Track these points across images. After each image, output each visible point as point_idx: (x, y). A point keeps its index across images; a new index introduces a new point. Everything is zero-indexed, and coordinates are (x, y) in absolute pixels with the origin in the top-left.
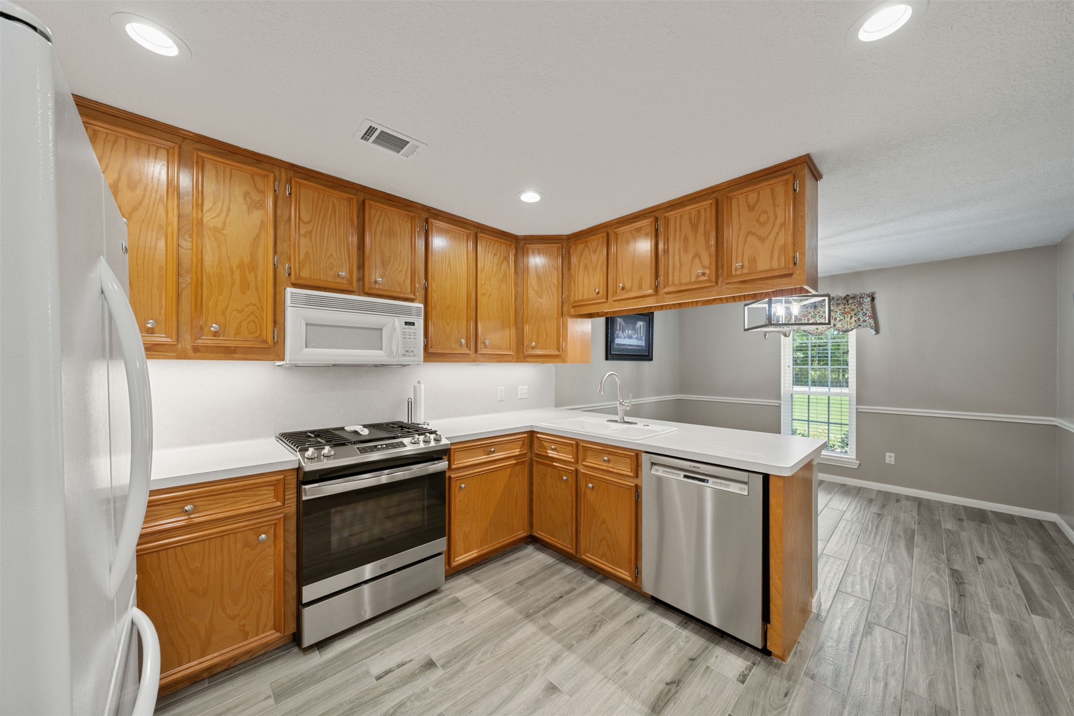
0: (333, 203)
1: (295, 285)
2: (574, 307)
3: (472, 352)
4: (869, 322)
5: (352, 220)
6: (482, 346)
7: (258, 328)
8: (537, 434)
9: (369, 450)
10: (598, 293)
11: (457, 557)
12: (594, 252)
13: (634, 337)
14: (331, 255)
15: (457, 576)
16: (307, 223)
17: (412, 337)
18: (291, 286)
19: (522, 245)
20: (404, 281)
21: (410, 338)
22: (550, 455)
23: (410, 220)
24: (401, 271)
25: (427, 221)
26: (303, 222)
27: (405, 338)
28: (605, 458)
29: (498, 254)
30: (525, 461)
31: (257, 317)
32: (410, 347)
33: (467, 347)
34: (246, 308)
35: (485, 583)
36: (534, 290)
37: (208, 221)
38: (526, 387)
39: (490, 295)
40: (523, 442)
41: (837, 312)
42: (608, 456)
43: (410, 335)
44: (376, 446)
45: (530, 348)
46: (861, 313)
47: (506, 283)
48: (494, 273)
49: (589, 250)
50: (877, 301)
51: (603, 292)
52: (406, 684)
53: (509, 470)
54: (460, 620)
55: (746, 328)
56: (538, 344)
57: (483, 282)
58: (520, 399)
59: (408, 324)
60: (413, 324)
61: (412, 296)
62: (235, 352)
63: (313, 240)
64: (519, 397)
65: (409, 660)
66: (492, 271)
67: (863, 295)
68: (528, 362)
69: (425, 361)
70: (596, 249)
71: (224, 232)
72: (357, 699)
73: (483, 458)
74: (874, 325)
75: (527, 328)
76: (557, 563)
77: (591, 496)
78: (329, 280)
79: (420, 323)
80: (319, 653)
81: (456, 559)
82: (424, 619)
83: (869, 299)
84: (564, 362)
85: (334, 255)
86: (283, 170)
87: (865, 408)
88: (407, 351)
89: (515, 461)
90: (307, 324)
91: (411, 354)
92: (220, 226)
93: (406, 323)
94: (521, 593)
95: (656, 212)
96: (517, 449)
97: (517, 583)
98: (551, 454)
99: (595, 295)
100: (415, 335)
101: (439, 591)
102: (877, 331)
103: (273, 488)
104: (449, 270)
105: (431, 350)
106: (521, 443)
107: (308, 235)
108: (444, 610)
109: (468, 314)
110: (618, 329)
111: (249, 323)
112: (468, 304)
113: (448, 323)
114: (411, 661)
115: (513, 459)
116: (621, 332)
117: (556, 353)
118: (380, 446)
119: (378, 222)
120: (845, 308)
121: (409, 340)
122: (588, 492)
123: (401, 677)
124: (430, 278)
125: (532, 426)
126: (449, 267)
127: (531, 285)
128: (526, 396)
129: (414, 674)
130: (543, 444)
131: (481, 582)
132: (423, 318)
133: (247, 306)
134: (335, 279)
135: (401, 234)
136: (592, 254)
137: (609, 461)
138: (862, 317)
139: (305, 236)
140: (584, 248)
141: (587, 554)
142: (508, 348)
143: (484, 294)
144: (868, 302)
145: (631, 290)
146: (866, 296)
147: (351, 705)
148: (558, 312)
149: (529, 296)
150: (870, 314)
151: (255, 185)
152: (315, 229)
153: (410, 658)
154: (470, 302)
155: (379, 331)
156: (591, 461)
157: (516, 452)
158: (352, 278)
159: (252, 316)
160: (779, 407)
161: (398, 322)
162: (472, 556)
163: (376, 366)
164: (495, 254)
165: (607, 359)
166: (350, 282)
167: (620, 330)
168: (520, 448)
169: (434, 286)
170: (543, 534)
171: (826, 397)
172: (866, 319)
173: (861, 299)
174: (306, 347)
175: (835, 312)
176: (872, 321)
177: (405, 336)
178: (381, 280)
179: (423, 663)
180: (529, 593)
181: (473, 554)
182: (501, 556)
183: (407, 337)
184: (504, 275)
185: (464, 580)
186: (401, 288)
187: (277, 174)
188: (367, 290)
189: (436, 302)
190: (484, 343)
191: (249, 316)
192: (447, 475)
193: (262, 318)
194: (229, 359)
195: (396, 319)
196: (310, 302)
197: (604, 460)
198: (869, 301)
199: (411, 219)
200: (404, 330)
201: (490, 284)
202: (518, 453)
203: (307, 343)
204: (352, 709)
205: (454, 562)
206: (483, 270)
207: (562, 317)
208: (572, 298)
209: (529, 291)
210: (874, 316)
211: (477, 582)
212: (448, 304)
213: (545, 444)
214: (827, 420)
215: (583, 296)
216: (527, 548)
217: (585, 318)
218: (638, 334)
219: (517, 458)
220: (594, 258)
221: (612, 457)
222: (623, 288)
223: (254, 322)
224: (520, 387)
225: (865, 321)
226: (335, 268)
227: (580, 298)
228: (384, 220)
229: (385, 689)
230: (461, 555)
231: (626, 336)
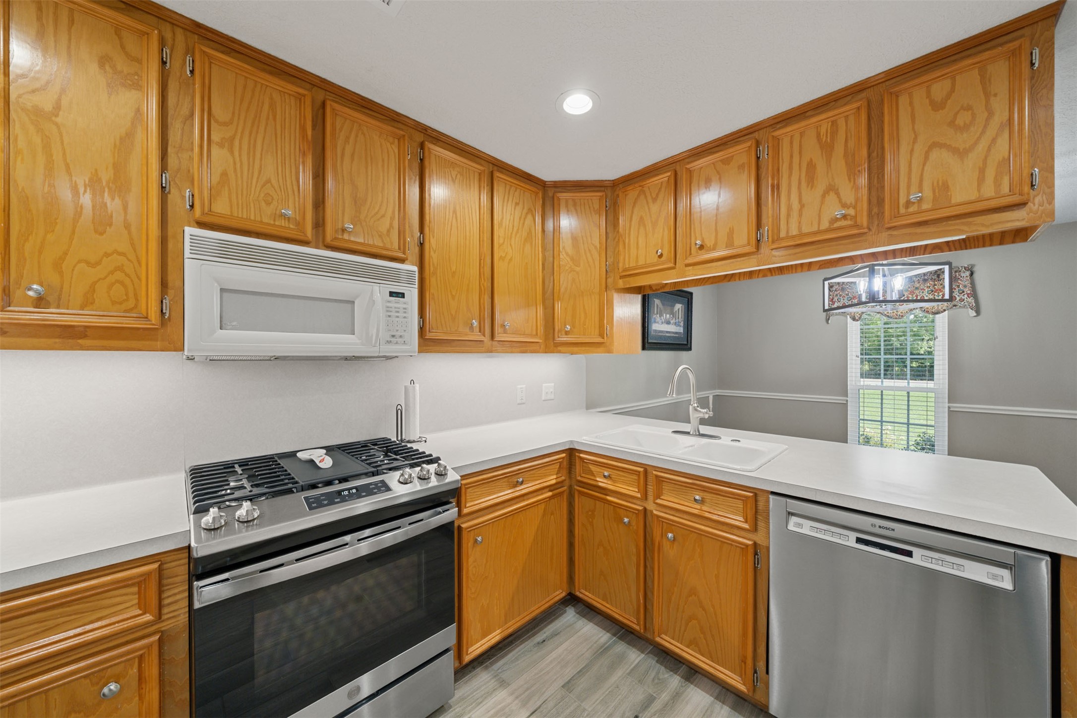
0: (271, 98)
1: (201, 225)
2: (621, 277)
3: (486, 339)
4: (967, 302)
5: (303, 128)
6: (500, 330)
7: (131, 295)
8: (580, 453)
9: (326, 502)
10: (661, 256)
11: (472, 646)
12: (655, 200)
13: (672, 322)
14: (269, 181)
15: (470, 672)
16: (225, 124)
17: (401, 314)
18: (196, 225)
19: (551, 194)
20: (388, 231)
21: (397, 317)
22: (600, 484)
23: (396, 141)
24: (383, 216)
25: (422, 146)
26: (217, 121)
27: (389, 316)
28: (697, 497)
29: (521, 205)
30: (562, 492)
31: (127, 275)
32: (397, 330)
33: (480, 331)
34: (105, 258)
35: (513, 686)
36: (567, 254)
37: (20, 96)
38: (553, 384)
39: (511, 260)
40: (560, 466)
41: (924, 290)
42: (701, 494)
43: (398, 312)
44: (339, 493)
45: (563, 333)
46: (957, 290)
47: (531, 244)
48: (515, 229)
49: (646, 197)
50: (976, 276)
51: (668, 253)
53: (543, 506)
55: (827, 307)
56: (574, 328)
57: (501, 241)
58: (544, 400)
59: (394, 295)
60: (402, 295)
61: (401, 255)
62: (84, 336)
63: (236, 154)
64: (543, 399)
66: (513, 226)
67: (961, 268)
68: (560, 352)
69: (420, 352)
70: (657, 195)
71: (59, 120)
73: (507, 493)
74: (974, 304)
75: (558, 306)
77: (670, 552)
78: (265, 220)
79: (412, 294)
81: (470, 650)
83: (968, 273)
84: (609, 351)
85: (274, 182)
86: (179, 31)
87: (958, 406)
88: (393, 336)
89: (550, 494)
90: (222, 290)
91: (399, 340)
92: (48, 107)
93: (392, 294)
94: (572, 708)
95: (757, 133)
96: (553, 475)
97: (563, 686)
98: (602, 482)
99: (656, 259)
100: (405, 312)
102: (978, 312)
103: (136, 589)
104: (454, 220)
105: (429, 336)
106: (558, 467)
107: (226, 145)
109: (482, 285)
110: (655, 312)
111: (111, 285)
112: (482, 270)
113: (453, 297)
115: (548, 490)
116: (658, 316)
117: (599, 340)
118: (346, 493)
119: (347, 138)
120: (935, 285)
121: (397, 319)
122: (666, 546)
124: (427, 230)
125: (572, 442)
126: (454, 215)
127: (564, 248)
128: (552, 397)
130: (589, 468)
131: (509, 685)
132: (416, 286)
133: (107, 255)
134: (274, 220)
135: (383, 161)
136: (650, 201)
137: (702, 502)
138: (959, 296)
139: (221, 145)
140: (638, 196)
141: (663, 636)
142: (534, 333)
143: (502, 258)
144: (967, 277)
145: (714, 248)
146: (963, 269)
148: (600, 285)
149: (561, 263)
150: (969, 292)
151: (123, 47)
152: (239, 134)
154: (483, 267)
155: (349, 305)
156: (669, 499)
157: (552, 480)
158: (304, 219)
159: (118, 272)
160: (845, 405)
161: (379, 291)
162: (493, 641)
163: (346, 359)
164: (517, 204)
165: (644, 348)
166: (300, 225)
167: (657, 314)
168: (556, 474)
169: (433, 241)
170: (590, 595)
171: (905, 393)
172: (963, 298)
173: (957, 274)
174: (221, 329)
175: (922, 290)
176: (971, 300)
177: (389, 314)
178: (352, 227)
180: (584, 710)
181: (494, 637)
182: (532, 629)
183: (393, 314)
184: (528, 234)
185: (482, 679)
186: (383, 241)
187: (168, 35)
188: (329, 239)
189: (436, 265)
190: (503, 326)
191: (112, 273)
192: (456, 525)
193: (139, 279)
194: (72, 348)
195: (376, 288)
196: (225, 253)
197: (695, 500)
198: (968, 275)
199: (399, 140)
200: (389, 305)
201: (511, 245)
202: (554, 482)
203: (224, 322)
205: (467, 654)
206: (500, 224)
207: (606, 291)
208: (621, 265)
209: (561, 256)
210: (974, 294)
211: (503, 683)
212: (454, 269)
213: (593, 468)
214: (906, 421)
215: (637, 261)
216: (565, 612)
217: (631, 293)
219: (552, 488)
220: (654, 208)
221: (708, 496)
222: (702, 247)
223: (122, 283)
224: (544, 385)
225: (962, 300)
226: (275, 203)
227: (633, 264)
228: (357, 136)
230: (477, 641)
231: (663, 320)
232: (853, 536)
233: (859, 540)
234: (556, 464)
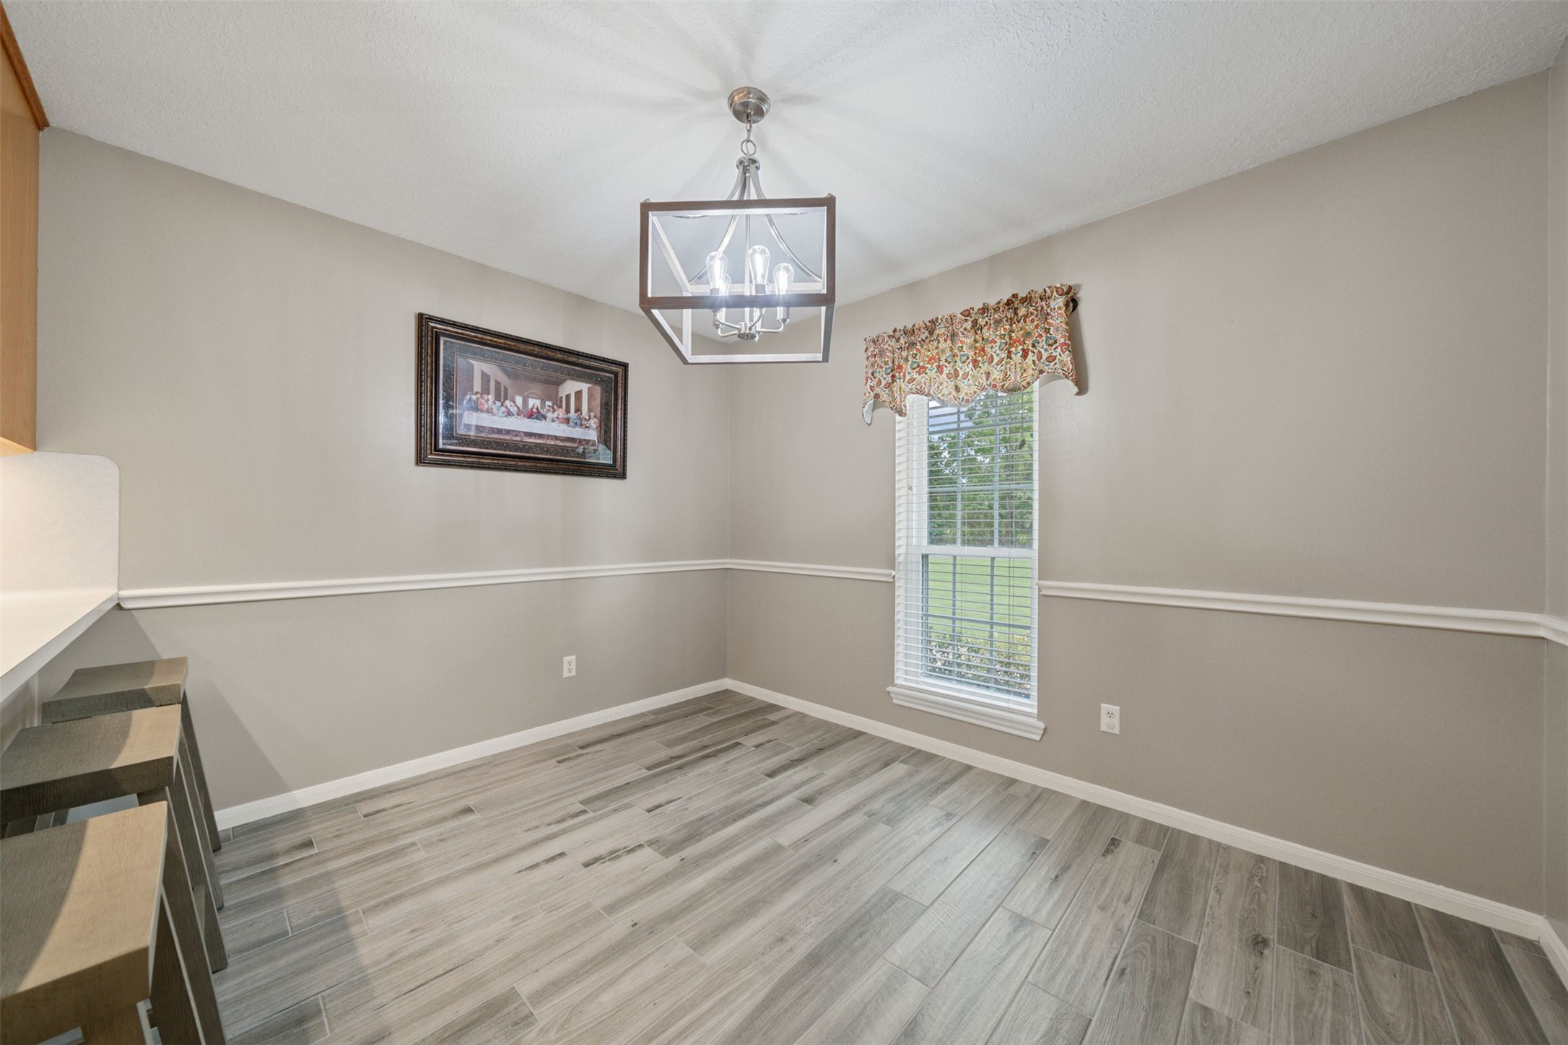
4: (1060, 361)
41: (995, 342)
46: (1044, 338)
50: (1082, 308)
67: (1048, 291)
74: (1071, 366)
83: (1060, 302)
87: (1058, 586)
102: (1082, 387)
120: (1012, 331)
138: (1046, 350)
144: (1060, 308)
146: (1055, 293)
150: (1062, 340)
160: (891, 584)
165: (421, 461)
172: (1054, 354)
173: (1044, 303)
175: (991, 342)
176: (1067, 358)
198: (1061, 304)
210: (1075, 344)
214: (986, 618)
225: (1051, 359)
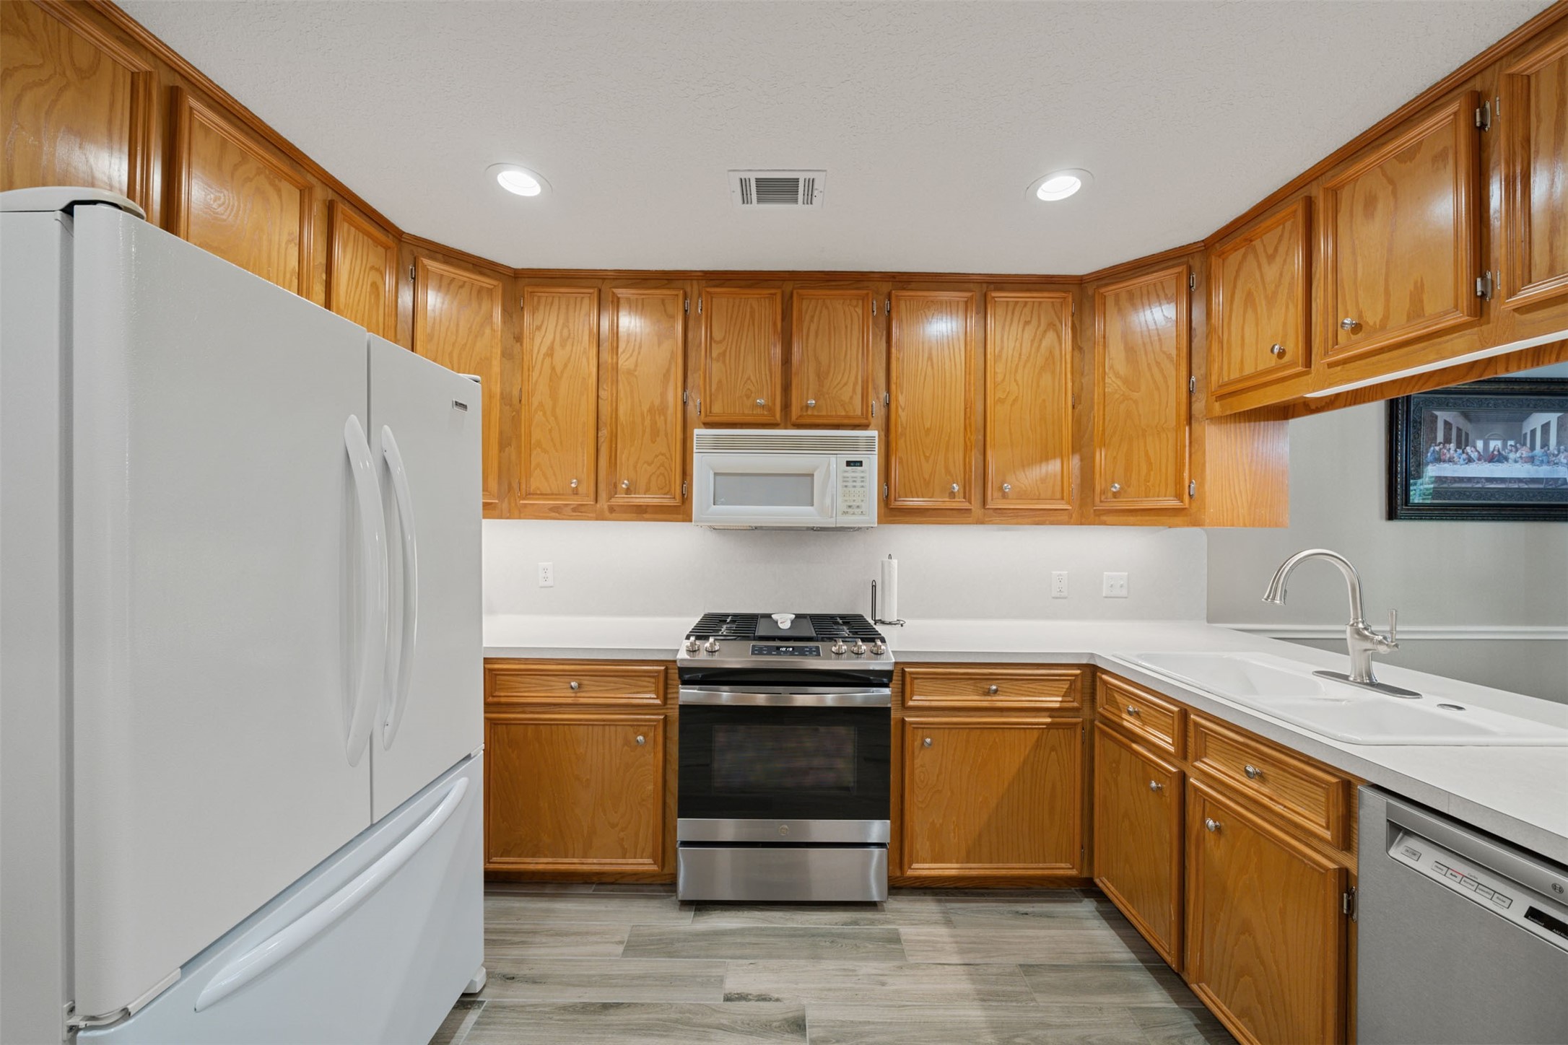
0: (751, 307)
1: (708, 425)
2: (1220, 398)
3: (975, 506)
5: (775, 324)
6: (996, 494)
7: (668, 482)
8: (1103, 674)
9: (765, 652)
10: (1282, 354)
11: (917, 863)
12: (1271, 258)
13: (1512, 456)
14: (749, 378)
15: (920, 895)
16: (720, 342)
17: (858, 484)
18: (703, 426)
19: (1090, 292)
20: (851, 398)
21: (854, 487)
22: (1125, 723)
23: (860, 302)
24: (845, 384)
25: (889, 297)
26: (715, 342)
27: (846, 486)
28: (1250, 769)
29: (1034, 322)
30: (1075, 724)
31: (666, 469)
32: (854, 501)
33: (964, 498)
34: (655, 459)
35: (958, 931)
36: (1117, 375)
37: (622, 365)
38: (1127, 574)
39: (1015, 400)
40: (1071, 685)
42: (1260, 765)
43: (855, 481)
44: (778, 648)
45: (1110, 495)
47: (1053, 373)
48: (1024, 357)
49: (1256, 257)
51: (1294, 347)
52: (751, 1033)
53: (1036, 734)
54: (881, 978)
56: (1129, 486)
57: (1000, 377)
58: (1106, 597)
59: (852, 464)
60: (860, 463)
61: (864, 421)
62: (646, 512)
63: (727, 361)
64: (1104, 595)
65: (776, 996)
66: (1020, 355)
68: (1105, 523)
69: (880, 522)
70: (1276, 250)
71: (636, 373)
72: (689, 1011)
73: (973, 700)
75: (1100, 457)
76: (1136, 969)
77: (1216, 851)
78: (746, 412)
79: (872, 462)
80: (694, 916)
81: (915, 866)
82: (832, 942)
84: (1196, 523)
85: (752, 378)
86: (695, 283)
88: (850, 507)
89: (1049, 720)
90: (716, 474)
91: (857, 511)
92: (632, 367)
93: (849, 464)
94: (1018, 989)
96: (1058, 696)
97: (1020, 965)
98: (1130, 723)
99: (1272, 361)
100: (862, 481)
101: (879, 907)
103: (653, 680)
104: (929, 368)
105: (894, 504)
106: (1067, 686)
107: (721, 358)
108: (867, 945)
109: (967, 439)
111: (658, 476)
112: (967, 421)
113: (927, 458)
114: (777, 1000)
115: (1048, 714)
117: (1173, 503)
118: (784, 649)
119: (813, 317)
121: (853, 489)
122: (1210, 840)
123: (753, 1017)
124: (893, 387)
125: (1092, 655)
126: (929, 363)
127: (1111, 367)
128: (1124, 592)
129: (770, 1025)
130: (1114, 697)
131: (955, 928)
132: (876, 452)
133: (657, 456)
134: (753, 411)
135: (846, 327)
136: (1264, 260)
137: (1261, 777)
139: (718, 360)
140: (1244, 257)
141: (1204, 985)
142: (1058, 495)
143: (1002, 401)
147: (678, 1016)
148: (1178, 415)
149: (1106, 390)
151: (665, 311)
152: (729, 347)
153: (779, 996)
154: (970, 418)
155: (809, 478)
156: (1211, 765)
157: (1054, 701)
158: (774, 404)
159: (662, 468)
161: (835, 462)
162: (947, 873)
163: (812, 529)
164: (1027, 323)
165: (1392, 514)
166: (771, 409)
168: (1063, 696)
169: (901, 399)
170: (1112, 889)
174: (714, 504)
177: (845, 484)
178: (814, 402)
179: (790, 1015)
180: (1033, 1000)
181: (949, 869)
182: (1017, 896)
183: (850, 484)
184: (1047, 360)
185: (927, 907)
186: (845, 410)
187: (688, 290)
188: (794, 418)
189: (905, 425)
190: (1001, 489)
191: (659, 468)
193: (671, 471)
194: (640, 520)
195: (833, 459)
196: (718, 445)
197: (1247, 772)
199: (863, 300)
200: (846, 475)
201: (1015, 380)
202: (1057, 705)
203: (716, 499)
204: (677, 1021)
205: (910, 868)
206: (997, 358)
207: (1190, 424)
208: (1214, 378)
209: (1107, 380)
211: (948, 923)
212: (928, 425)
213: (1119, 698)
215: (1242, 369)
216: (1081, 901)
218: (1533, 448)
219: (1054, 714)
220: (1271, 272)
221: (1269, 770)
222: (1357, 328)
223: (663, 474)
224: (1105, 573)
226: (753, 395)
227: (1235, 375)
228: (821, 312)
229: (724, 1022)
230: (924, 861)
231: (1474, 455)
232: (1524, 902)
233: (1533, 914)
234: (1066, 682)
